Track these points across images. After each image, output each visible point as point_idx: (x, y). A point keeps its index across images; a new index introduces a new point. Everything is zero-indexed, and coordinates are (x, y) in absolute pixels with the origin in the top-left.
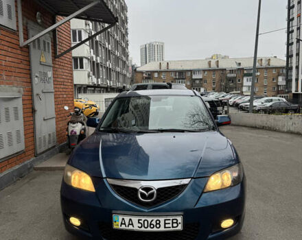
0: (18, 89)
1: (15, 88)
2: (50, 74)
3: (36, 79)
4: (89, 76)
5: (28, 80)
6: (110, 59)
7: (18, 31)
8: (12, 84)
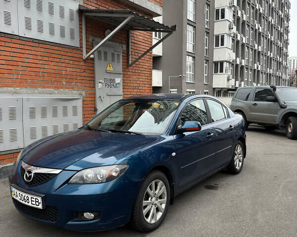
0: (79, 92)
1: (75, 92)
2: (118, 80)
3: (99, 84)
4: (228, 80)
5: (92, 85)
6: (259, 61)
7: (81, 47)
8: (72, 88)
